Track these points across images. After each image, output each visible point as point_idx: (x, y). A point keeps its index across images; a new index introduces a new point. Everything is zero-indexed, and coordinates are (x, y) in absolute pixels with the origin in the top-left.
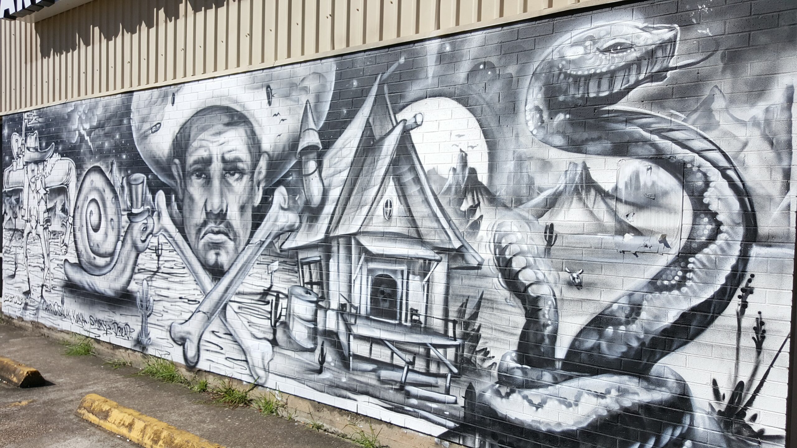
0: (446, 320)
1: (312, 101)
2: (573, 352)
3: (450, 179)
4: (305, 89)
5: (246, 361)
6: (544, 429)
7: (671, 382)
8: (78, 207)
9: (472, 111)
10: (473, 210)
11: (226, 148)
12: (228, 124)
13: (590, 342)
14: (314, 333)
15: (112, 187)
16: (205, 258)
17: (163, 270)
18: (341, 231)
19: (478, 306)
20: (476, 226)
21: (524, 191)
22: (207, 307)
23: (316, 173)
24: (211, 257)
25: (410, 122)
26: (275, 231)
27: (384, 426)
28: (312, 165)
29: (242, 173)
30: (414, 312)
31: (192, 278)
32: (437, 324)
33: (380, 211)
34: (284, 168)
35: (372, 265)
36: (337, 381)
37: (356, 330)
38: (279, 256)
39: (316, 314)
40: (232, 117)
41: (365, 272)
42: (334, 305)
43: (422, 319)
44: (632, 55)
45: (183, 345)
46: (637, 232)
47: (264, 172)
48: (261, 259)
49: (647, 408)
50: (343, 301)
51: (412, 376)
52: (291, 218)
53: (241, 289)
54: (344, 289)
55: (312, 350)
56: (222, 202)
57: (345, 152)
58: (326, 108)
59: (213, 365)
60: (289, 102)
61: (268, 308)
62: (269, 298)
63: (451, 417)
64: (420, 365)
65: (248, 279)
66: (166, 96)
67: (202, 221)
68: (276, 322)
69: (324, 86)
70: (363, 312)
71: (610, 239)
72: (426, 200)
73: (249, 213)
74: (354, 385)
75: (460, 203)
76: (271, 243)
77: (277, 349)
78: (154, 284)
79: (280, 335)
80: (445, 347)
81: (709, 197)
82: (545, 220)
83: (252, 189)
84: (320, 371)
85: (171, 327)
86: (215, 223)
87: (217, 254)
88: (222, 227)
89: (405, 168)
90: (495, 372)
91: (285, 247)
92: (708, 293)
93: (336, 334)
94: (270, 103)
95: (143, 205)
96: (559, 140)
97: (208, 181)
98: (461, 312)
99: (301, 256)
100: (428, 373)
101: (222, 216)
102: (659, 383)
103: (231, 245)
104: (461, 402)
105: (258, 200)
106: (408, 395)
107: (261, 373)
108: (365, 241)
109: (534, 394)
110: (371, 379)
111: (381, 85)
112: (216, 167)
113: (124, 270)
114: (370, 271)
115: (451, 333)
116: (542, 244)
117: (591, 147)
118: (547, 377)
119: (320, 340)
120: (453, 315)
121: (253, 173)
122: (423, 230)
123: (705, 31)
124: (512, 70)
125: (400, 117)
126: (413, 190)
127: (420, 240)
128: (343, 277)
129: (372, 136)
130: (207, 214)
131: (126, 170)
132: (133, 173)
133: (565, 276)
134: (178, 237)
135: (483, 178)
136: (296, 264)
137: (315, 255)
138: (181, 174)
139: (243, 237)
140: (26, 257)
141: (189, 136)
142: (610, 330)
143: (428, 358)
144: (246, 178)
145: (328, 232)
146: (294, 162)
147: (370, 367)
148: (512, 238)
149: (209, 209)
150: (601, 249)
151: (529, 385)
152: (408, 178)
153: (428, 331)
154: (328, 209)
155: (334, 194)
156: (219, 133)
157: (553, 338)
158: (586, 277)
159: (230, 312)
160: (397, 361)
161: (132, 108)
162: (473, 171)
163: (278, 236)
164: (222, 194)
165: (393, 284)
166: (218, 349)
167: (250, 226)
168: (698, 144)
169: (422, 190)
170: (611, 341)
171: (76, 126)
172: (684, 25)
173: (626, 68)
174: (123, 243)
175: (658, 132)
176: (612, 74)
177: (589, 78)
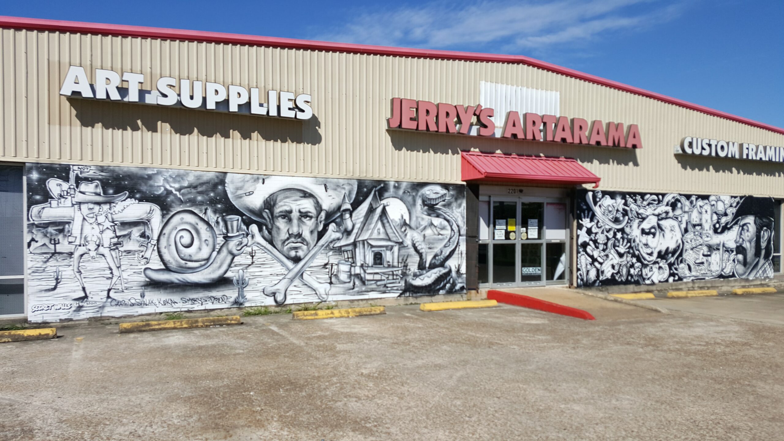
0: (398, 262)
1: (347, 193)
2: (430, 264)
3: (399, 222)
4: (344, 188)
5: (316, 294)
6: (424, 285)
7: (448, 267)
8: (164, 234)
9: (405, 203)
10: (405, 231)
11: (301, 207)
12: (302, 197)
14: (350, 276)
15: (207, 223)
16: (288, 255)
17: (256, 262)
18: (360, 239)
19: (407, 257)
20: (406, 235)
21: (418, 225)
22: (290, 275)
23: (350, 219)
24: (293, 254)
25: (386, 204)
26: (330, 240)
27: (379, 300)
28: (347, 216)
29: (311, 217)
30: (388, 262)
31: (279, 264)
32: (396, 264)
33: (376, 231)
34: (334, 216)
35: (373, 249)
36: (360, 290)
37: (367, 271)
38: (332, 250)
39: (351, 269)
40: (305, 194)
41: (371, 252)
42: (359, 264)
43: (391, 263)
44: (439, 195)
45: (274, 296)
46: (442, 235)
47: (323, 218)
48: (323, 252)
49: (444, 274)
50: (362, 263)
51: (389, 281)
52: (338, 235)
53: (312, 265)
54: (362, 258)
55: (349, 282)
56: (299, 229)
57: (361, 212)
58: (354, 196)
59: (295, 300)
60: (336, 192)
61: (327, 270)
62: (327, 266)
63: (401, 290)
64: (391, 277)
65: (315, 260)
66: (258, 179)
67: (286, 238)
68: (332, 274)
69: (353, 189)
70: (370, 265)
71: (436, 237)
72: (391, 228)
73: (316, 234)
74: (367, 290)
75: (401, 228)
76: (328, 245)
77: (332, 285)
78: (249, 270)
79: (333, 280)
80: (398, 270)
81: (453, 227)
82: (423, 233)
83: (317, 224)
84: (353, 289)
85: (264, 289)
86: (295, 238)
87: (296, 252)
88: (299, 240)
89: (384, 218)
90: (412, 274)
91: (335, 246)
93: (360, 274)
94: (326, 191)
95: (238, 231)
96: (426, 213)
97: (290, 220)
98: (403, 260)
99: (343, 249)
100: (393, 279)
101: (299, 235)
102: (446, 268)
103: (305, 247)
104: (403, 285)
105: (321, 228)
106: (387, 287)
107: (325, 296)
108: (370, 242)
109: (421, 277)
110: (374, 286)
111: (375, 192)
112: (295, 215)
113: (220, 267)
114: (373, 251)
115: (400, 266)
116: (422, 239)
117: (432, 215)
118: (424, 272)
119: (353, 278)
120: (400, 261)
121: (317, 217)
122: (390, 237)
123: (451, 193)
124: (414, 194)
125: (382, 202)
126: (387, 225)
127: (389, 240)
128: (362, 254)
129: (372, 207)
130: (289, 234)
131: (222, 213)
132: (228, 215)
133: (428, 246)
134: (269, 247)
135: (408, 222)
136: (341, 252)
137: (350, 248)
138: (270, 217)
139: (312, 244)
140: (80, 272)
141: (276, 199)
142: (437, 258)
143: (393, 275)
144: (313, 220)
145: (355, 239)
146: (339, 214)
147: (373, 282)
148: (416, 238)
149: (290, 232)
150: (434, 239)
151: (421, 275)
152: (385, 221)
153: (393, 267)
154: (355, 231)
155: (358, 226)
156: (297, 200)
157: (426, 262)
159: (305, 276)
160: (383, 278)
161: (226, 181)
162: (405, 220)
163: (331, 242)
164: (299, 226)
165: (381, 254)
166: (299, 292)
167: (316, 239)
168: (451, 216)
169: (390, 225)
170: (437, 260)
171: (161, 184)
172: (448, 191)
173: (438, 198)
174: (219, 252)
175: (445, 213)
176: (436, 199)
177: (431, 199)
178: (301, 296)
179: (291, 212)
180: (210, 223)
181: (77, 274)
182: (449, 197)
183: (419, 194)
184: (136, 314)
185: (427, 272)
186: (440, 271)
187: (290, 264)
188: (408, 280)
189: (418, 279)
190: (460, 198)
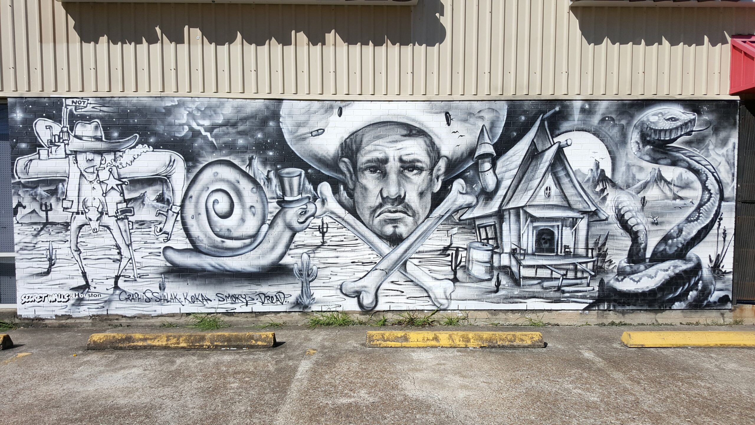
0: (587, 249)
1: (488, 126)
2: (654, 253)
3: (589, 175)
4: (482, 118)
5: (429, 296)
6: (640, 291)
7: (694, 259)
8: (191, 197)
9: (603, 141)
10: (603, 191)
11: (403, 152)
12: (405, 136)
13: (662, 248)
14: (491, 269)
15: (253, 181)
16: (381, 231)
17: (329, 243)
18: (511, 205)
19: (606, 239)
20: (604, 199)
21: (631, 181)
22: (384, 265)
23: (491, 171)
24: (389, 230)
25: (563, 143)
26: (454, 207)
27: (546, 313)
28: (487, 166)
29: (421, 170)
30: (566, 247)
31: (366, 246)
32: (581, 251)
33: (542, 192)
34: (462, 167)
35: (535, 224)
36: (510, 295)
37: (524, 263)
38: (457, 224)
39: (492, 257)
40: (411, 131)
41: (531, 228)
42: (507, 249)
43: (572, 250)
44: (679, 123)
45: (358, 297)
46: (681, 198)
47: (443, 170)
48: (441, 227)
49: (685, 271)
50: (514, 247)
51: (565, 282)
52: (470, 199)
53: (421, 249)
54: (515, 240)
55: (490, 280)
56: (399, 190)
57: (514, 158)
58: (499, 131)
59: (392, 305)
60: (467, 125)
61: (449, 258)
62: (449, 252)
63: (591, 298)
64: (571, 275)
65: (427, 241)
66: (331, 107)
67: (377, 204)
68: (456, 266)
69: (498, 118)
70: (530, 251)
71: (670, 202)
72: (574, 186)
73: (428, 198)
74: (523, 294)
75: (595, 187)
76: (451, 216)
77: (457, 284)
78: (317, 255)
79: (460, 274)
80: (586, 263)
81: (708, 184)
82: (641, 195)
83: (431, 180)
84: (497, 291)
85: (341, 286)
86: (393, 205)
87: (395, 227)
88: (400, 207)
89: (560, 169)
90: (615, 270)
91: (463, 217)
92: (708, 221)
93: (510, 267)
94: (449, 124)
95: (300, 193)
96: (647, 158)
97: (384, 175)
98: (596, 243)
99: (477, 223)
100: (576, 278)
101: (400, 200)
102: (690, 260)
103: (409, 220)
104: (597, 289)
105: (437, 187)
106: (564, 292)
107: (444, 302)
108: (530, 210)
109: (635, 277)
110: (537, 289)
111: (542, 121)
112: (393, 166)
113: (273, 248)
114: (534, 228)
115: (590, 255)
116: (639, 206)
117: (662, 162)
118: (642, 267)
119: (495, 273)
120: (591, 246)
121: (432, 170)
122: (572, 202)
123: (706, 117)
124: (623, 122)
125: (556, 140)
126: (565, 181)
127: (570, 207)
128: (514, 233)
129: (536, 149)
130: (383, 198)
131: (275, 165)
132: (284, 167)
133: (651, 220)
134: (350, 218)
135: (609, 174)
136: (474, 228)
137: (491, 221)
138: (352, 170)
139: (422, 214)
140: (78, 250)
141: (361, 141)
142: (670, 241)
143: (576, 270)
144: (424, 174)
145: (501, 206)
146: (471, 163)
147: (536, 282)
148: (625, 204)
149: (385, 195)
150: (666, 207)
151: (633, 273)
152: (562, 174)
153: (576, 256)
154: (501, 192)
155: (506, 183)
156: (396, 141)
157: (645, 249)
158: (660, 220)
159: (410, 266)
160: (555, 275)
161: (281, 113)
162: (603, 171)
163: (457, 211)
164: (399, 184)
165: (552, 234)
166: (399, 293)
167: (429, 206)
168: (704, 163)
169: (571, 181)
170: (671, 246)
171: (184, 121)
172: (699, 113)
173: (677, 128)
174: (271, 226)
175: (689, 157)
176: (671, 130)
177: (660, 131)
178: (403, 299)
179: (386, 161)
180: (258, 180)
181: (76, 254)
182: (700, 126)
183: (635, 122)
184: (154, 314)
185: (646, 268)
186: (675, 267)
187: (384, 247)
188: (606, 280)
189: (627, 279)
190: (725, 128)
